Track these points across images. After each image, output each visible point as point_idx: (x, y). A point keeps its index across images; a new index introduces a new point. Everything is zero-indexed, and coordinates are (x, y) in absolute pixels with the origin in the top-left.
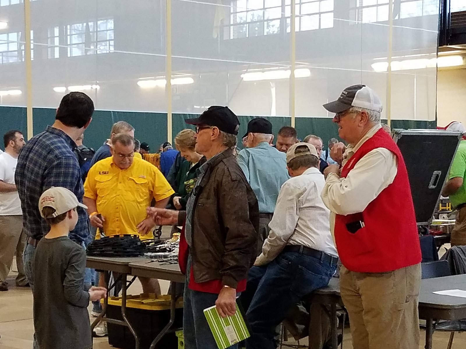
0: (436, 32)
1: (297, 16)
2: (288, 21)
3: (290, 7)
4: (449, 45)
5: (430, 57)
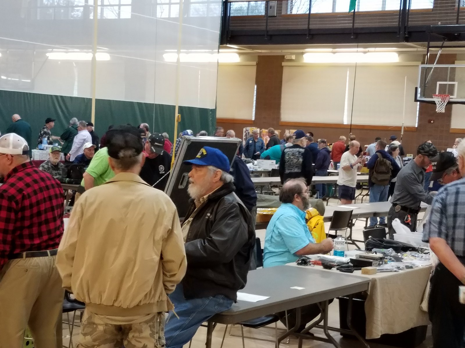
0: (217, 32)
1: (99, 6)
2: (92, 9)
4: (229, 44)
5: (212, 53)
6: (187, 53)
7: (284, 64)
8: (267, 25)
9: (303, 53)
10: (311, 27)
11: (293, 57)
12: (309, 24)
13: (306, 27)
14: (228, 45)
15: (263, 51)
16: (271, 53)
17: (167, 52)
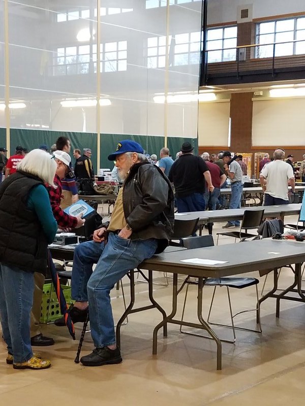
0: (198, 76)
1: (101, 61)
2: (95, 65)
3: (96, 55)
5: (194, 94)
6: (173, 95)
7: (253, 99)
8: (238, 68)
9: (269, 89)
10: (275, 67)
11: (261, 93)
12: (273, 65)
13: (271, 67)
14: (207, 86)
15: (235, 90)
16: (242, 90)
17: (156, 96)
